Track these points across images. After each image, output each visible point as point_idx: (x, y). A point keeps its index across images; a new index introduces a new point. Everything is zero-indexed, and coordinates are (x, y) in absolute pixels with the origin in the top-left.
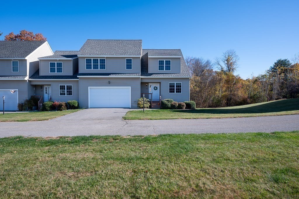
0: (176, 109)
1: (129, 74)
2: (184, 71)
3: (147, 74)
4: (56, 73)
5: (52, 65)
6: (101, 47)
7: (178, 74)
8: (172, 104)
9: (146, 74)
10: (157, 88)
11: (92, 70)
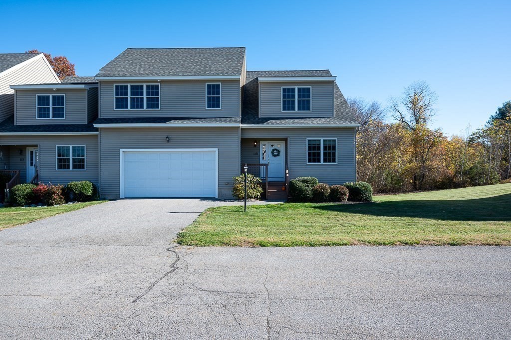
0: (325, 201)
1: (213, 119)
2: (342, 114)
3: (257, 119)
4: (51, 120)
5: (43, 100)
6: (153, 61)
7: (328, 120)
8: (316, 190)
9: (255, 119)
10: (279, 152)
11: (129, 111)
